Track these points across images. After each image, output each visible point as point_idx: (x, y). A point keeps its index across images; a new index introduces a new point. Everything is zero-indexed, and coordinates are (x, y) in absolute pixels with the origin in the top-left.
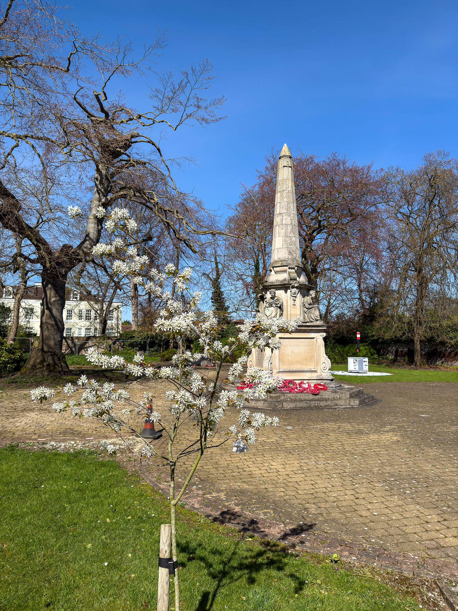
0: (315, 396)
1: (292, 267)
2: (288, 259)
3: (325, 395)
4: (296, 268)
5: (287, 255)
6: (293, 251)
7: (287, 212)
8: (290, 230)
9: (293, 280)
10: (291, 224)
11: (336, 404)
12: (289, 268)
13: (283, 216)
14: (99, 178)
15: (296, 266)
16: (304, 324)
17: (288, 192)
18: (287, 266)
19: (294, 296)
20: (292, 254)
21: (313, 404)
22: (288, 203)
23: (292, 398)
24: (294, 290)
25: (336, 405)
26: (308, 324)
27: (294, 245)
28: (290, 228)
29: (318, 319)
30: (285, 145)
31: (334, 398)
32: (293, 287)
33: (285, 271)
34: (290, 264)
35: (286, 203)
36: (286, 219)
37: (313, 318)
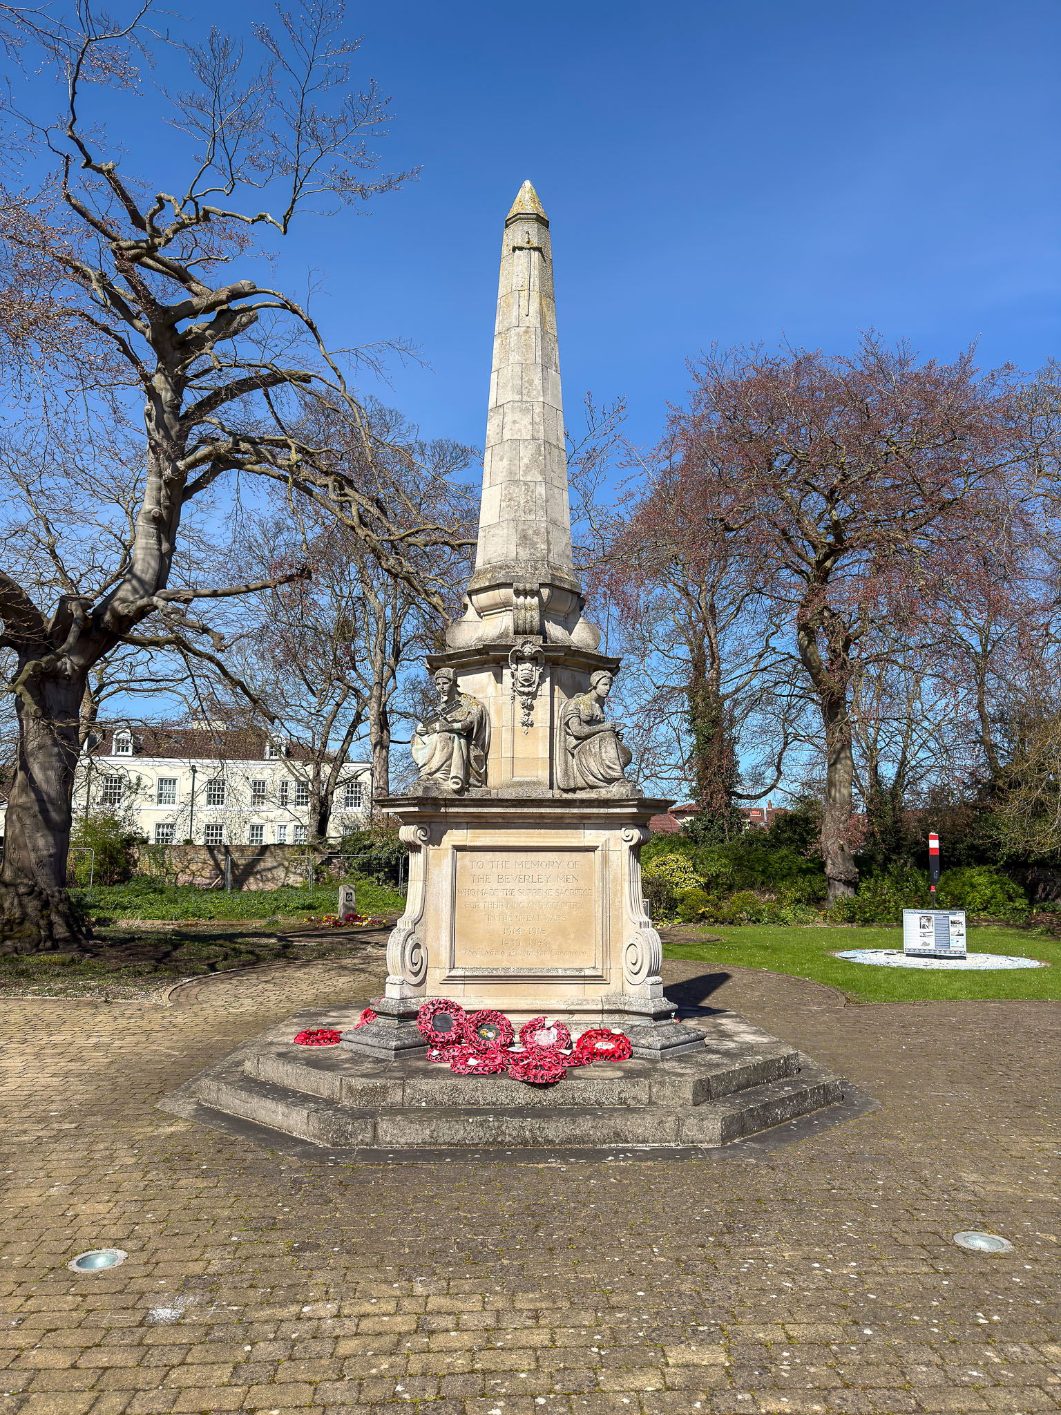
0: (540, 1093)
1: (528, 586)
2: (517, 560)
3: (585, 1090)
4: (545, 592)
5: (513, 548)
6: (537, 533)
7: (517, 398)
8: (526, 460)
9: (525, 632)
10: (533, 439)
11: (617, 1134)
12: (518, 593)
13: (504, 414)
14: (154, 413)
15: (542, 585)
16: (565, 796)
17: (526, 332)
18: (509, 585)
19: (526, 690)
20: (533, 545)
21: (512, 1128)
22: (524, 367)
23: (438, 1098)
24: (525, 669)
25: (618, 1137)
26: (579, 795)
27: (541, 512)
28: (526, 453)
29: (615, 774)
30: (527, 184)
31: (623, 1101)
32: (520, 659)
33: (505, 605)
34: (519, 579)
35: (518, 369)
36: (515, 422)
37: (596, 771)
